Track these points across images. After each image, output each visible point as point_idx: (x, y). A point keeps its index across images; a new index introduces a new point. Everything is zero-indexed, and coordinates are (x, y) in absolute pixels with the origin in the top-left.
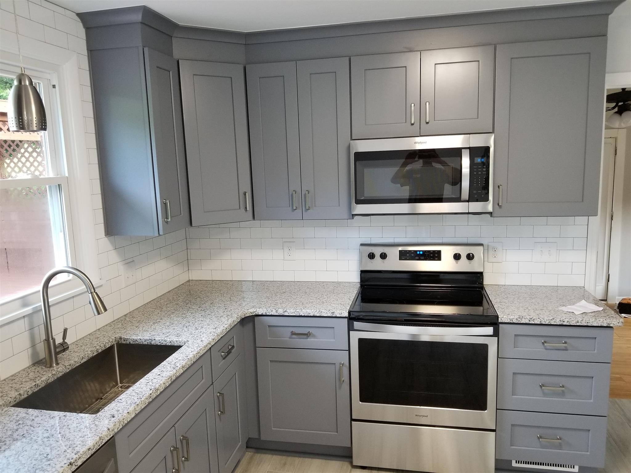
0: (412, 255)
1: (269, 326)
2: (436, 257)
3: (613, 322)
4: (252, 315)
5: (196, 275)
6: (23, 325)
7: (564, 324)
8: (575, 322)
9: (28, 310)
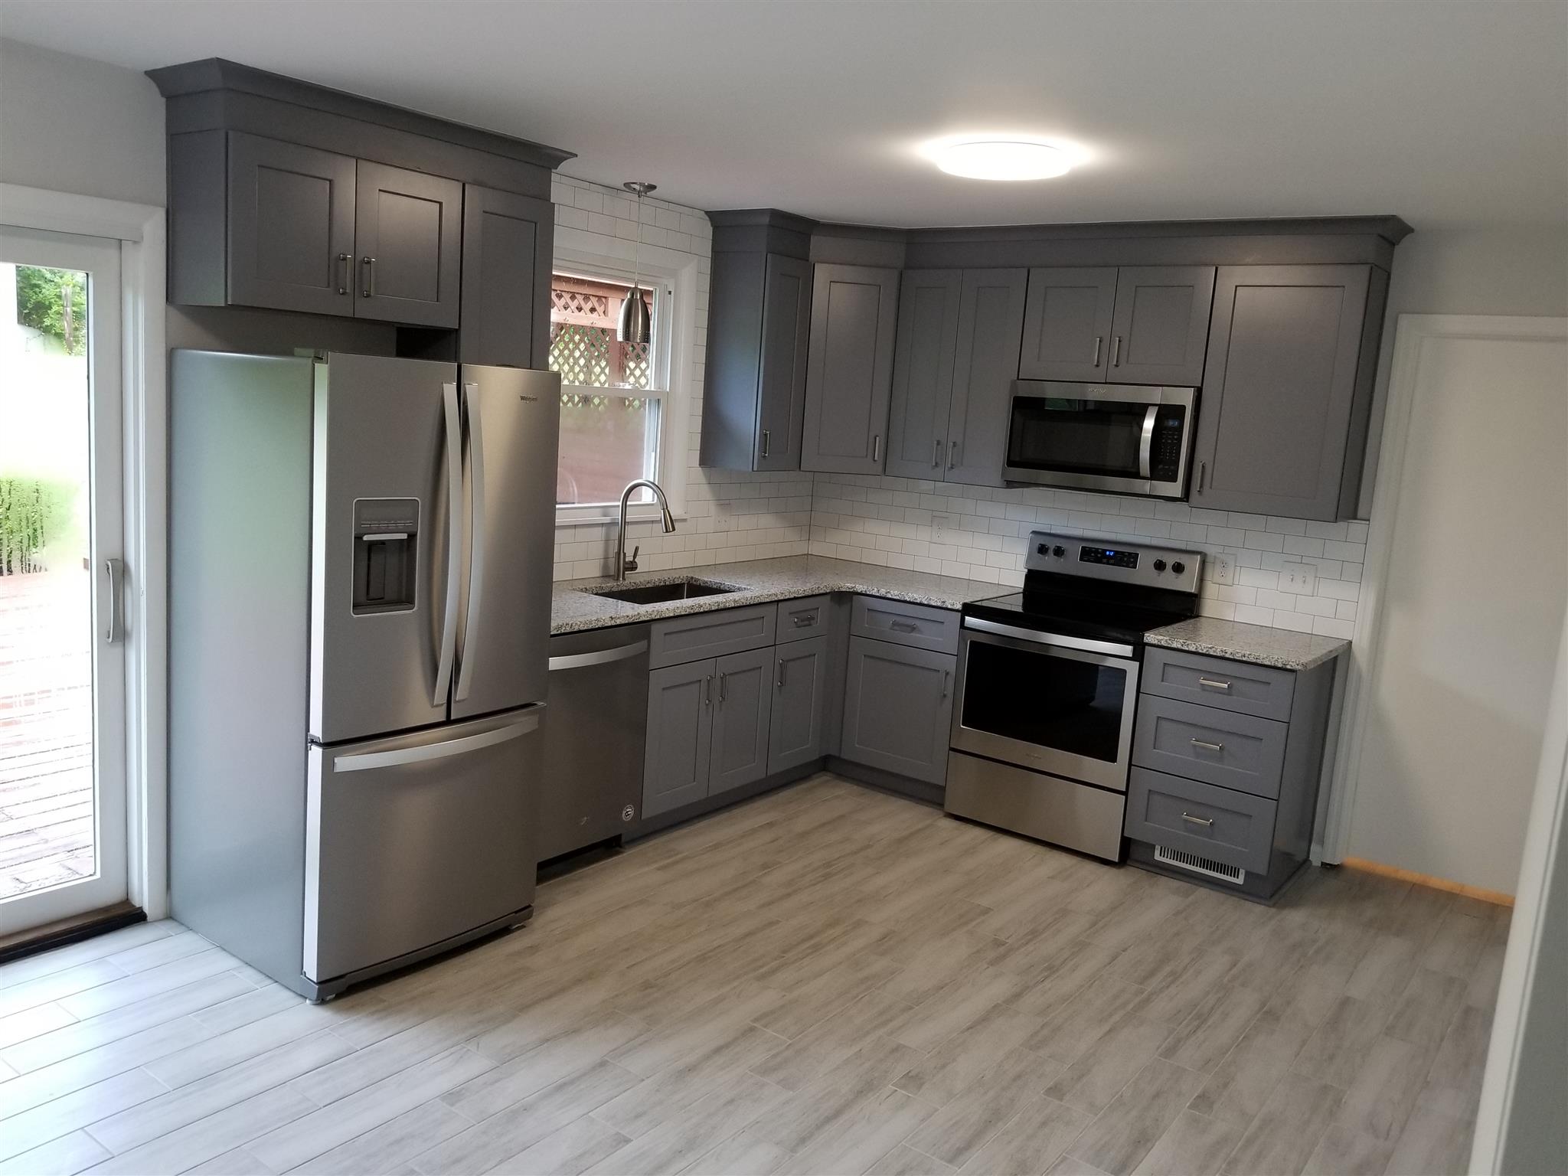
0: (1099, 555)
1: (868, 609)
2: (1132, 562)
3: (1290, 663)
4: (849, 592)
5: (817, 548)
6: (599, 533)
7: (1227, 656)
8: (1240, 655)
9: (607, 520)
